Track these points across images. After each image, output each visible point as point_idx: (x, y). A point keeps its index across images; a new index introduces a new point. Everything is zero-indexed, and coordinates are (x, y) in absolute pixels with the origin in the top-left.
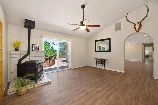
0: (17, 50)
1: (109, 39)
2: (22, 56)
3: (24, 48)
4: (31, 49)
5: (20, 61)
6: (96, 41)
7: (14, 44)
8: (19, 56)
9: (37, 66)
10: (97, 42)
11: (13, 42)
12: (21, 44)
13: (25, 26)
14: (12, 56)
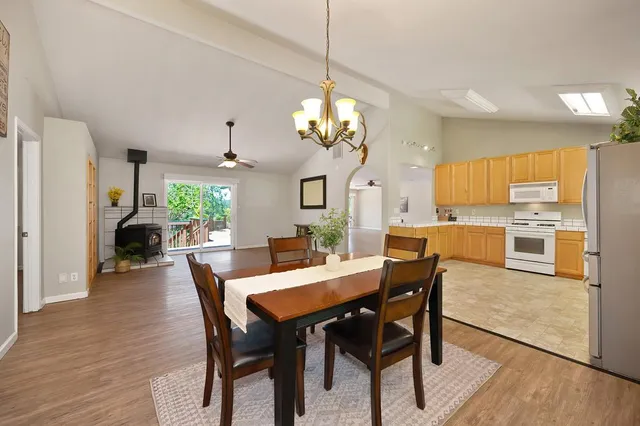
0: (115, 204)
1: (324, 178)
2: (124, 216)
3: (126, 200)
4: (140, 203)
5: (120, 224)
6: (303, 181)
7: (110, 194)
8: (119, 216)
9: (147, 233)
10: (305, 184)
11: (108, 191)
12: (123, 194)
13: (130, 161)
14: (107, 216)
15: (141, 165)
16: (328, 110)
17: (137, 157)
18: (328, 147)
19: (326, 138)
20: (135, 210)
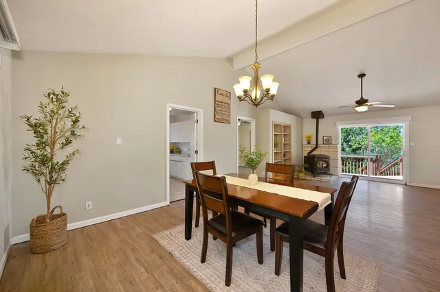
0: (309, 143)
5: (309, 153)
7: (306, 138)
8: (309, 149)
11: (306, 136)
15: (320, 120)
16: (256, 82)
17: (317, 115)
18: (256, 105)
19: (256, 99)
20: (317, 147)
